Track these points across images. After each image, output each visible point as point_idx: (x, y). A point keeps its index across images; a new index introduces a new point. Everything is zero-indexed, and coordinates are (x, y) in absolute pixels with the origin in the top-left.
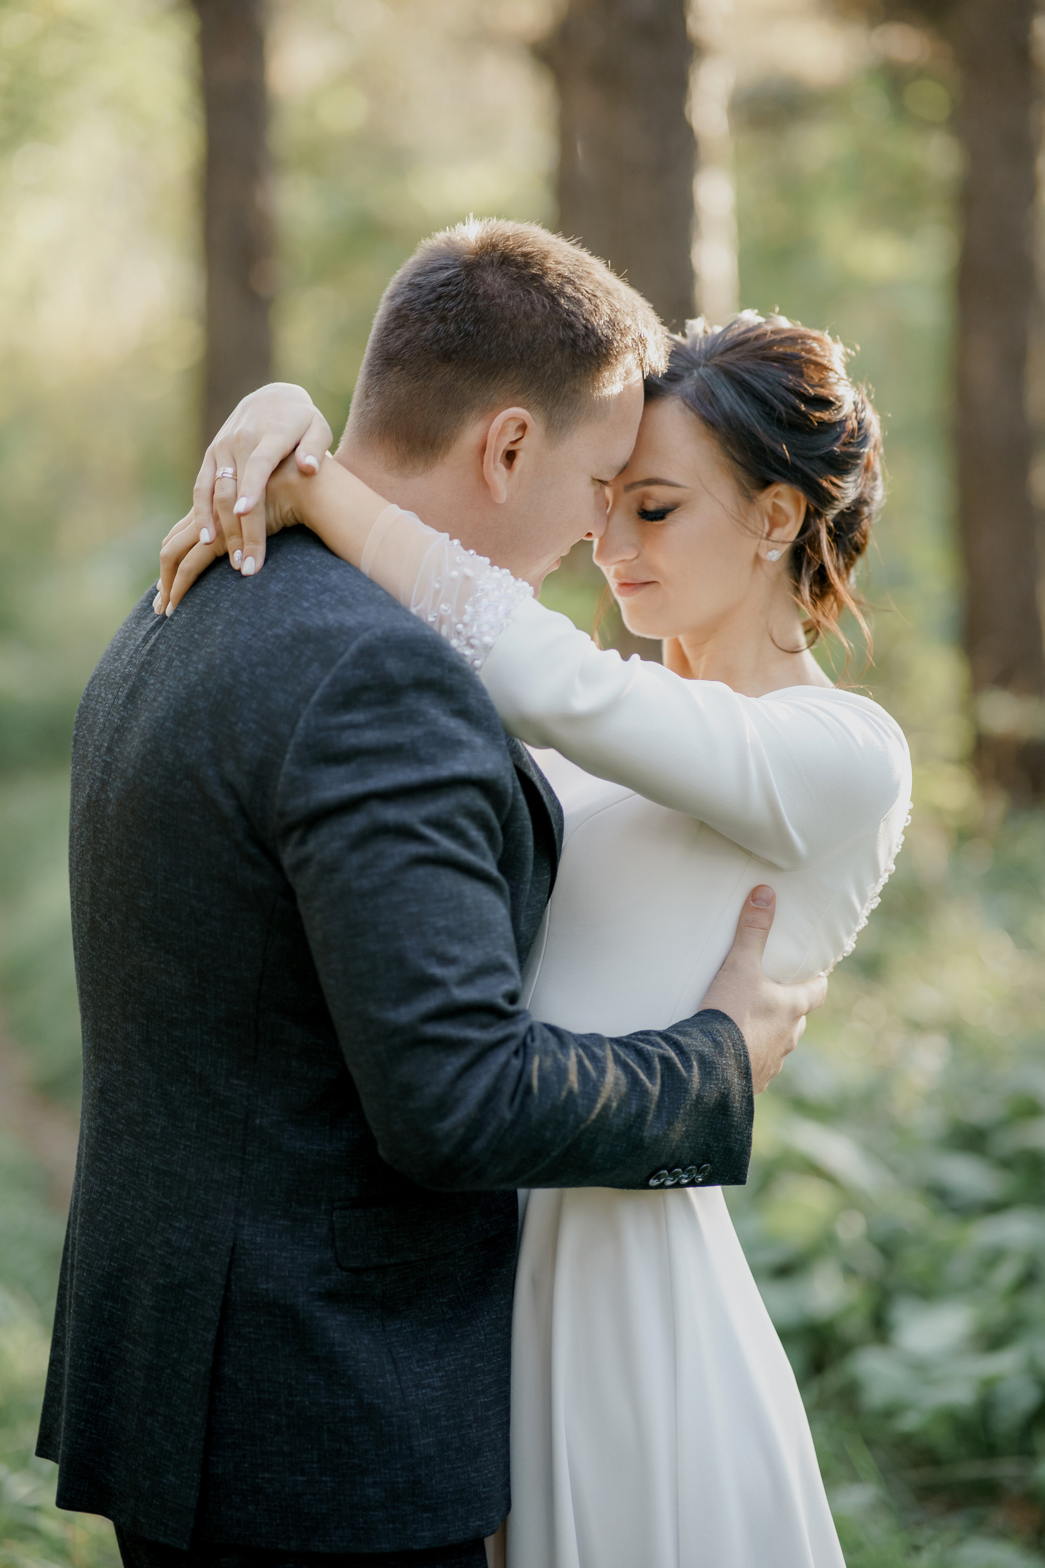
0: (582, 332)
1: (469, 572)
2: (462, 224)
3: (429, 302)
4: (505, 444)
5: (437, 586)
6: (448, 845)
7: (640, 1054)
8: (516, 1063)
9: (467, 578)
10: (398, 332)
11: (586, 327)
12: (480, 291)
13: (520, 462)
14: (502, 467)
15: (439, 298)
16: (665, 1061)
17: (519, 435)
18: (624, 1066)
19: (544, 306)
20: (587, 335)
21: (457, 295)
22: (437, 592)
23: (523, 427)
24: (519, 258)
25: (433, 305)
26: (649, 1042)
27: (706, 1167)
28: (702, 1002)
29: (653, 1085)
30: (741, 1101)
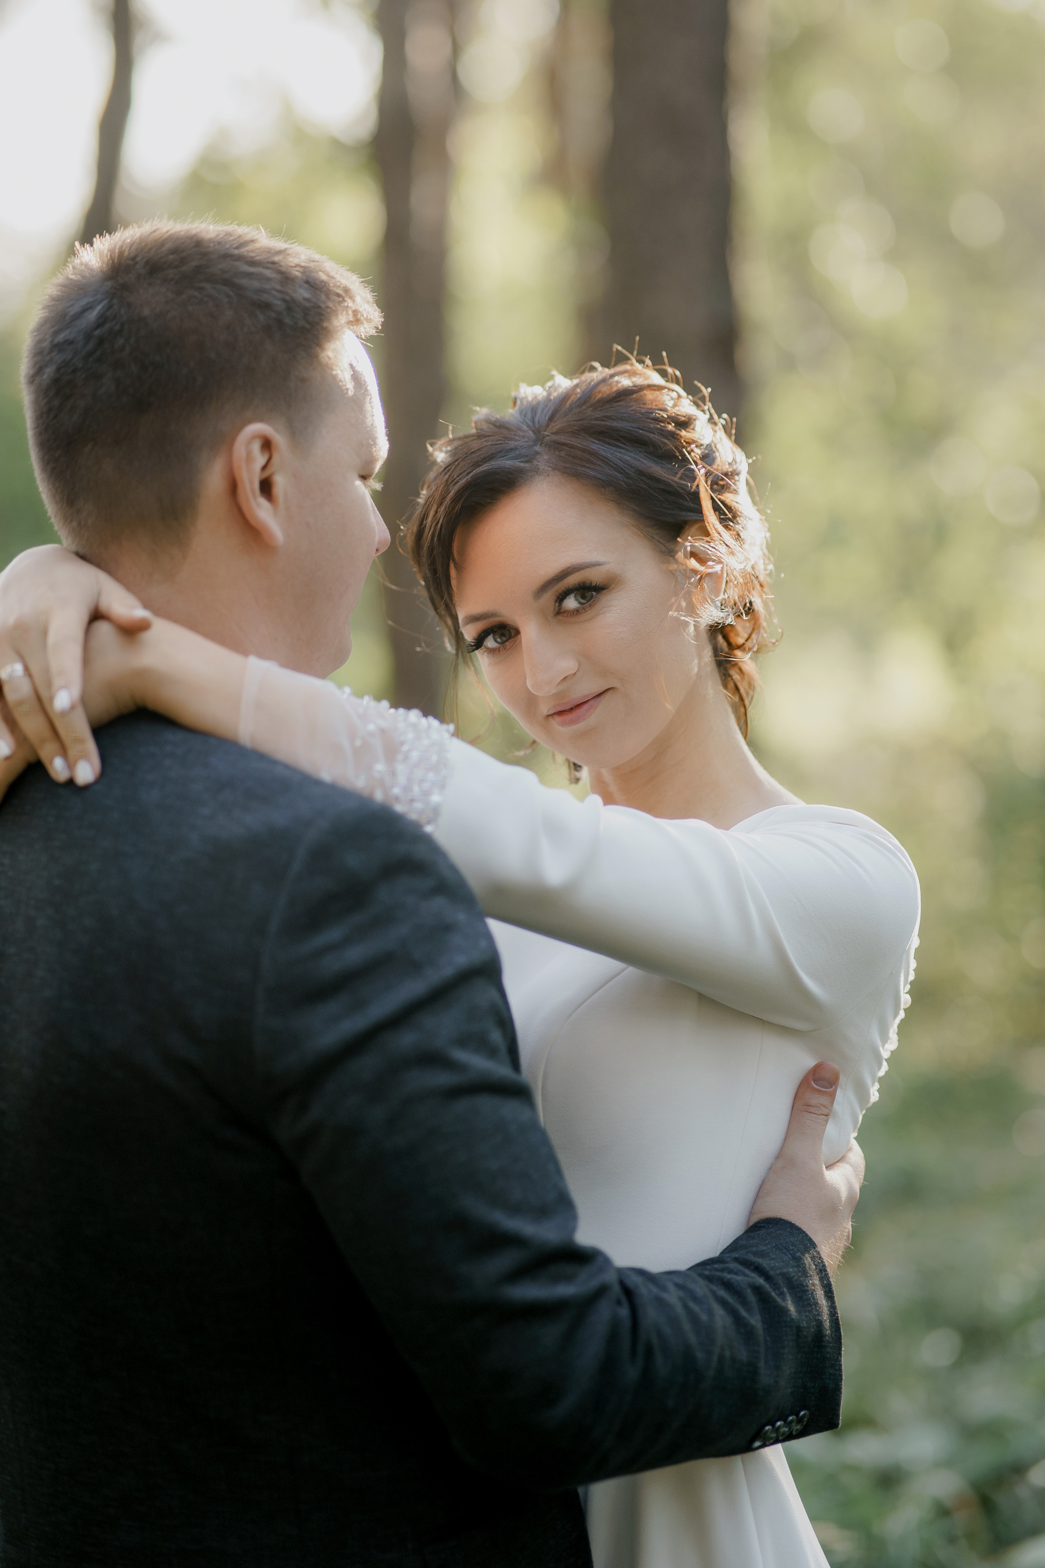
4: (255, 471)
5: (358, 746)
11: (284, 301)
13: (280, 488)
16: (757, 1290)
17: (267, 457)
19: (228, 296)
20: (289, 309)
22: (359, 753)
23: (267, 445)
25: (98, 353)
26: (730, 1271)
27: (804, 1415)
28: (751, 1213)
29: (756, 1321)
30: (831, 1327)
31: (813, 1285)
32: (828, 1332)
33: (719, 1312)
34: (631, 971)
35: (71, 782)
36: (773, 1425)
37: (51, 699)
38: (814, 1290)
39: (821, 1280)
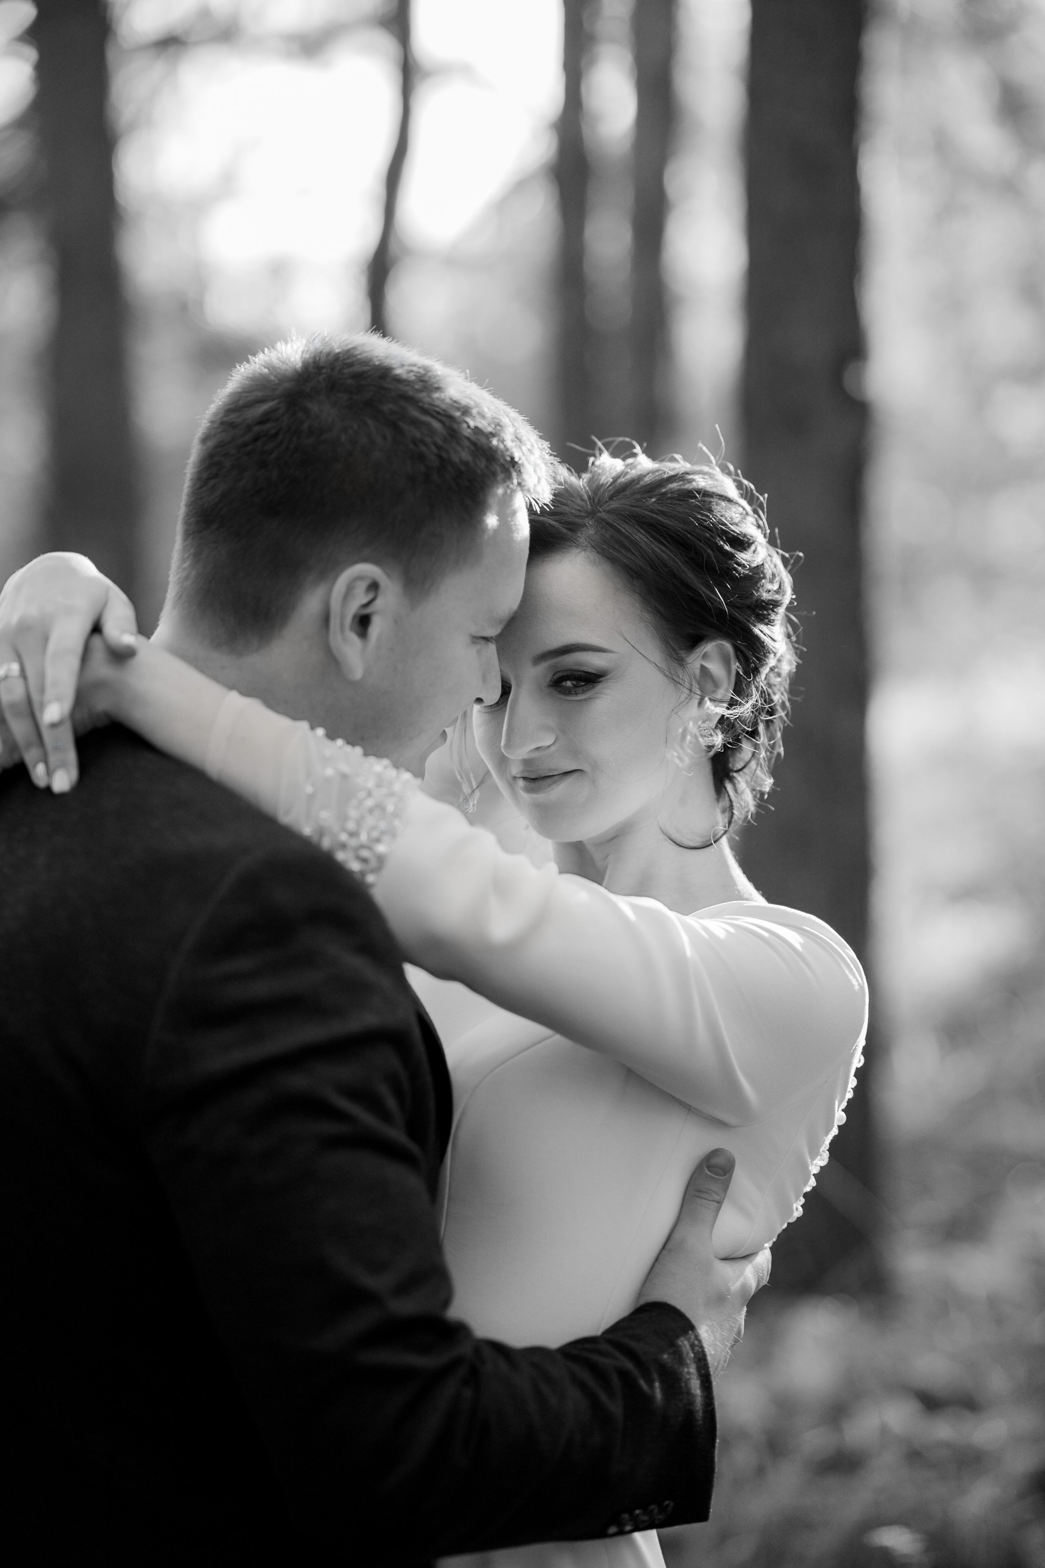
0: (435, 462)
1: (344, 768)
2: (283, 343)
3: (245, 445)
4: (354, 607)
5: (309, 789)
6: (368, 1119)
7: (594, 1369)
8: (468, 1393)
9: (344, 777)
10: (212, 482)
11: (440, 457)
12: (305, 426)
13: (376, 628)
14: (353, 637)
15: (256, 439)
16: (624, 1375)
17: (370, 596)
18: (583, 1386)
21: (277, 434)
22: (311, 798)
23: (374, 586)
24: (349, 381)
25: (250, 448)
26: (600, 1353)
27: (668, 1506)
28: (640, 1293)
29: (616, 1408)
30: (704, 1418)
31: (689, 1373)
32: (700, 1422)
33: (574, 1394)
34: (558, 1038)
35: (48, 789)
36: (631, 1513)
37: (42, 706)
38: (689, 1379)
39: (699, 1369)
